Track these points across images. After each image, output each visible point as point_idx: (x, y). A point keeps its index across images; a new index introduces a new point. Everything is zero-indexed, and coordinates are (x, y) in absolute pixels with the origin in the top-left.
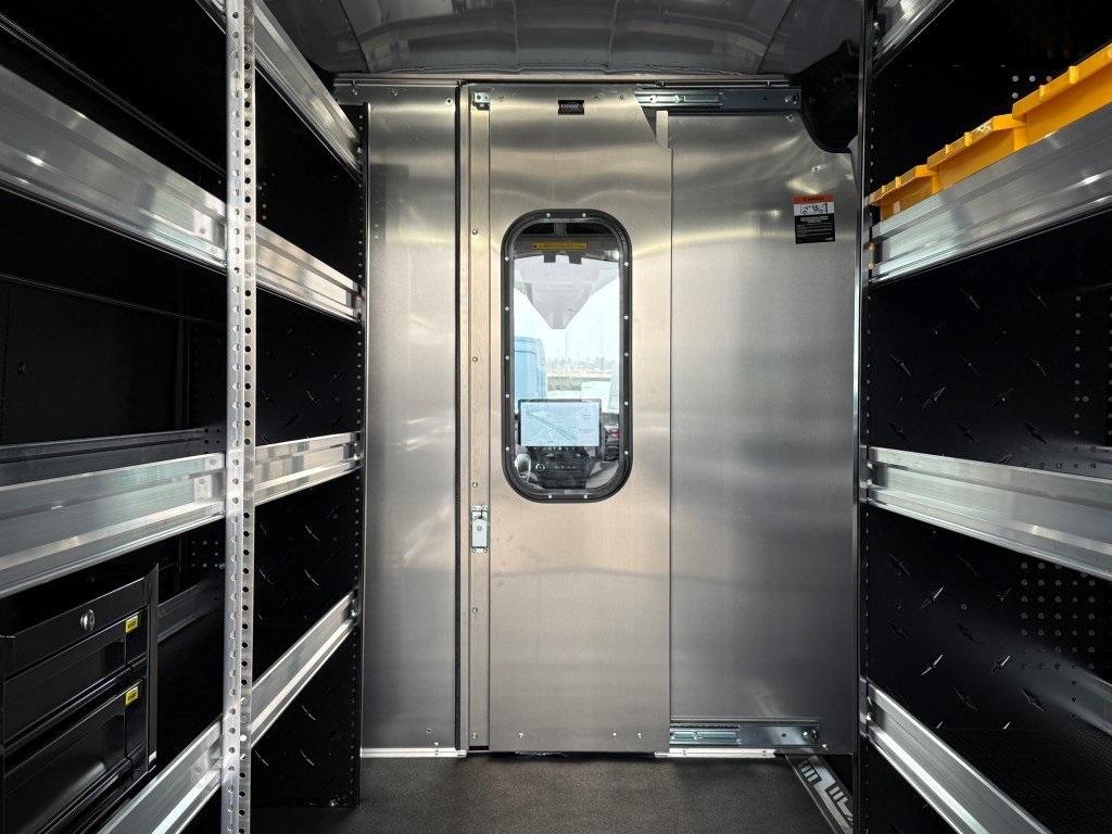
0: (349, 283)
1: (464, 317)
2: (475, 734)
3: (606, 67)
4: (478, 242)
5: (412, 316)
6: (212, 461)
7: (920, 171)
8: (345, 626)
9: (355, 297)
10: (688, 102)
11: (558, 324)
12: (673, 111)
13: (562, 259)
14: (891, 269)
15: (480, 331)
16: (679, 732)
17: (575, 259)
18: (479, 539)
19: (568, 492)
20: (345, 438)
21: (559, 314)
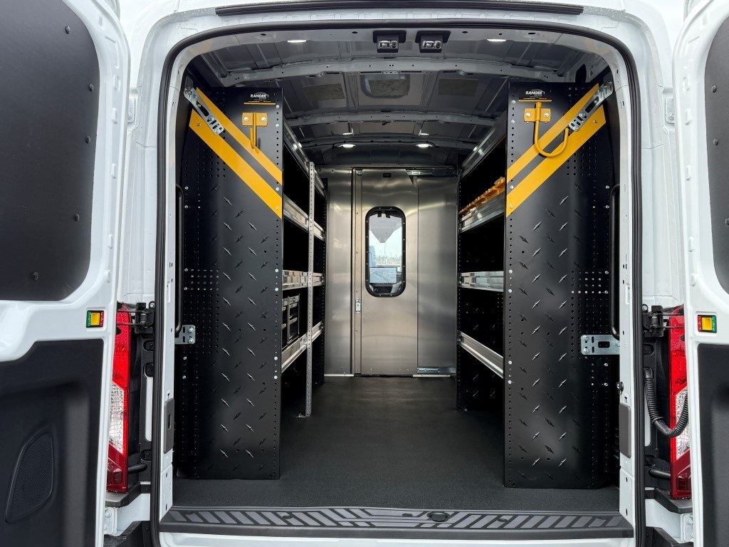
0: (322, 229)
1: (353, 239)
2: (357, 369)
3: (398, 162)
4: (358, 217)
5: (335, 239)
6: (305, 273)
7: (482, 196)
8: (319, 331)
9: (324, 233)
10: (423, 174)
11: (382, 241)
12: (418, 176)
13: (384, 215)
14: (464, 229)
15: (358, 244)
16: (420, 369)
17: (388, 216)
18: (358, 309)
19: (386, 294)
20: (320, 275)
21: (383, 238)
